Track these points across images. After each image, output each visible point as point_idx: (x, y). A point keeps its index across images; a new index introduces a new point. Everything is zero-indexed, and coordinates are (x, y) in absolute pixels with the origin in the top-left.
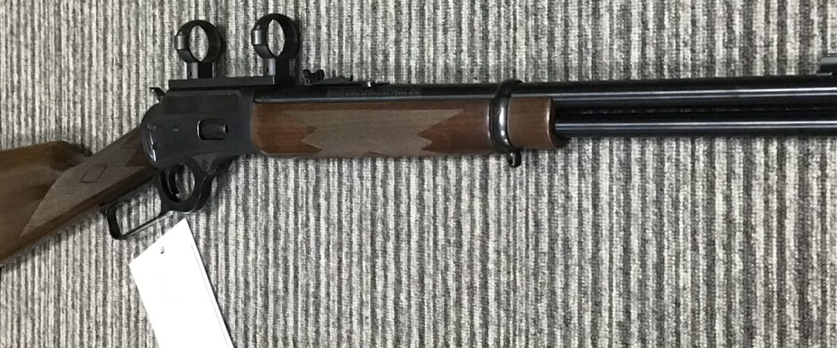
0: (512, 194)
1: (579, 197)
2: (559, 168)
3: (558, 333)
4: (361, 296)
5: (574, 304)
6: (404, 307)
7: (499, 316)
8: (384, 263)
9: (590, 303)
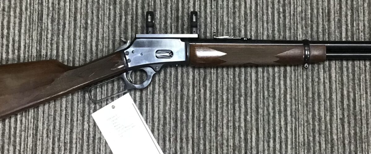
0: (297, 78)
1: (323, 79)
2: (316, 69)
3: (317, 124)
4: (228, 118)
5: (322, 114)
6: (249, 120)
7: (292, 120)
8: (239, 105)
9: (329, 113)
